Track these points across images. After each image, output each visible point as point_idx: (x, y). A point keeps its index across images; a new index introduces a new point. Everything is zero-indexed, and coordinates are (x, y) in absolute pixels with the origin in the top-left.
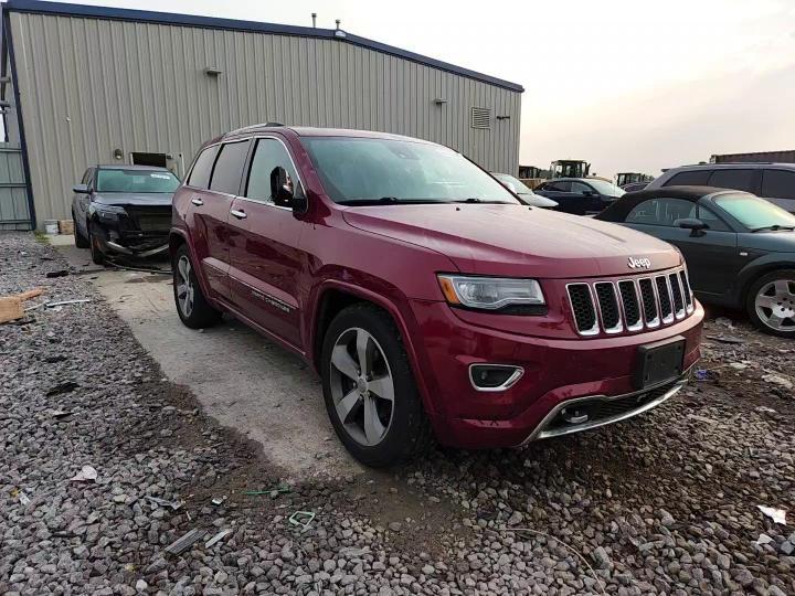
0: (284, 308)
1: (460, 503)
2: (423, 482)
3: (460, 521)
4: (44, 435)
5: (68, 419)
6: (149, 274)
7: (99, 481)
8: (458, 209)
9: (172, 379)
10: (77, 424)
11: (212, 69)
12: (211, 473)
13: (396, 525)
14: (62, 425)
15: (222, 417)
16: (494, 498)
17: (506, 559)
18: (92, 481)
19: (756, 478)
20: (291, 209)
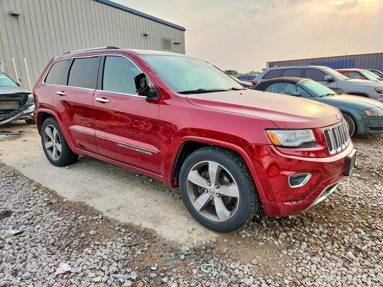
0: (147, 153)
1: (273, 243)
2: (249, 235)
3: (281, 253)
4: (11, 248)
5: (23, 234)
6: (5, 136)
7: (74, 270)
8: (241, 94)
9: (70, 199)
10: (31, 237)
11: (15, 12)
12: (139, 252)
13: (254, 261)
14: (21, 239)
15: (118, 217)
16: (286, 237)
17: (314, 267)
18: (70, 272)
19: (376, 207)
20: (146, 97)
